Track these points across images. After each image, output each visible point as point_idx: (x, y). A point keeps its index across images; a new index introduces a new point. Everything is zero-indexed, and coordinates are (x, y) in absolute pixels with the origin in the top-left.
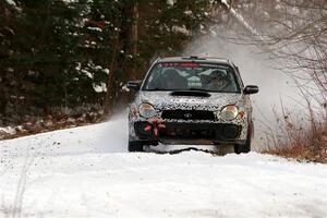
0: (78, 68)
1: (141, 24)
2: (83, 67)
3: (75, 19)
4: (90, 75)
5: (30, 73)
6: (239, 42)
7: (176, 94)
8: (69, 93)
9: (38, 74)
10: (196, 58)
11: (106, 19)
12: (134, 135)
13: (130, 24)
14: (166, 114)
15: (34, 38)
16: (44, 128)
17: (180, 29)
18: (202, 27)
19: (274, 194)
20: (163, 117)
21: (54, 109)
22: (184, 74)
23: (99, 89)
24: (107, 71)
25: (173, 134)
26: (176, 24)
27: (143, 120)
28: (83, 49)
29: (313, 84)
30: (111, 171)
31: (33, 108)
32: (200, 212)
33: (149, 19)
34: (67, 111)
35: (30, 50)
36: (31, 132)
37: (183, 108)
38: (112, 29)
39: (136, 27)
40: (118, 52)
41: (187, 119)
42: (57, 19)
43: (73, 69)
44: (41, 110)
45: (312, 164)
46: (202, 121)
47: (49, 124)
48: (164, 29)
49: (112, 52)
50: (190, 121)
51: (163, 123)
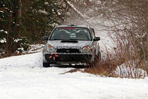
1: (23, 9)
7: (63, 41)
10: (73, 25)
11: (6, 7)
12: (45, 60)
13: (18, 9)
18: (53, 10)
19: (89, 93)
20: (57, 52)
22: (68, 32)
23: (2, 41)
24: (6, 32)
25: (62, 59)
26: (40, 9)
27: (48, 53)
30: (8, 82)
33: (27, 7)
37: (66, 48)
39: (20, 10)
40: (12, 23)
41: (67, 53)
45: (108, 78)
46: (74, 53)
48: (35, 11)
49: (9, 23)
50: (69, 54)
51: (57, 55)
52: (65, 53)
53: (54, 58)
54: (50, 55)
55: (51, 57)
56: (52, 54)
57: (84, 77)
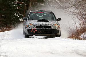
0: (15, 15)
1: (32, 3)
2: (16, 14)
3: (15, 2)
4: (18, 16)
5: (3, 16)
6: (58, 8)
8: (13, 21)
9: (4, 16)
11: (23, 2)
12: (27, 33)
13: (29, 3)
14: (37, 27)
15: (4, 7)
16: (6, 30)
17: (42, 4)
18: (48, 4)
20: (36, 28)
21: (9, 25)
22: (38, 15)
23: (21, 20)
24: (23, 15)
25: (39, 33)
28: (17, 9)
29: (77, 19)
31: (3, 25)
32: (47, 52)
33: (34, 2)
34: (12, 26)
35: (2, 10)
36: (3, 31)
37: (42, 25)
38: (24, 4)
40: (26, 10)
41: (43, 28)
42: (10, 1)
43: (14, 15)
44: (5, 25)
45: (76, 40)
47: (8, 29)
48: (38, 4)
50: (44, 29)
51: (36, 30)
52: (41, 29)
53: (34, 32)
54: (31, 30)
55: (32, 31)
56: (33, 29)
57: (64, 39)
